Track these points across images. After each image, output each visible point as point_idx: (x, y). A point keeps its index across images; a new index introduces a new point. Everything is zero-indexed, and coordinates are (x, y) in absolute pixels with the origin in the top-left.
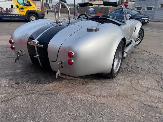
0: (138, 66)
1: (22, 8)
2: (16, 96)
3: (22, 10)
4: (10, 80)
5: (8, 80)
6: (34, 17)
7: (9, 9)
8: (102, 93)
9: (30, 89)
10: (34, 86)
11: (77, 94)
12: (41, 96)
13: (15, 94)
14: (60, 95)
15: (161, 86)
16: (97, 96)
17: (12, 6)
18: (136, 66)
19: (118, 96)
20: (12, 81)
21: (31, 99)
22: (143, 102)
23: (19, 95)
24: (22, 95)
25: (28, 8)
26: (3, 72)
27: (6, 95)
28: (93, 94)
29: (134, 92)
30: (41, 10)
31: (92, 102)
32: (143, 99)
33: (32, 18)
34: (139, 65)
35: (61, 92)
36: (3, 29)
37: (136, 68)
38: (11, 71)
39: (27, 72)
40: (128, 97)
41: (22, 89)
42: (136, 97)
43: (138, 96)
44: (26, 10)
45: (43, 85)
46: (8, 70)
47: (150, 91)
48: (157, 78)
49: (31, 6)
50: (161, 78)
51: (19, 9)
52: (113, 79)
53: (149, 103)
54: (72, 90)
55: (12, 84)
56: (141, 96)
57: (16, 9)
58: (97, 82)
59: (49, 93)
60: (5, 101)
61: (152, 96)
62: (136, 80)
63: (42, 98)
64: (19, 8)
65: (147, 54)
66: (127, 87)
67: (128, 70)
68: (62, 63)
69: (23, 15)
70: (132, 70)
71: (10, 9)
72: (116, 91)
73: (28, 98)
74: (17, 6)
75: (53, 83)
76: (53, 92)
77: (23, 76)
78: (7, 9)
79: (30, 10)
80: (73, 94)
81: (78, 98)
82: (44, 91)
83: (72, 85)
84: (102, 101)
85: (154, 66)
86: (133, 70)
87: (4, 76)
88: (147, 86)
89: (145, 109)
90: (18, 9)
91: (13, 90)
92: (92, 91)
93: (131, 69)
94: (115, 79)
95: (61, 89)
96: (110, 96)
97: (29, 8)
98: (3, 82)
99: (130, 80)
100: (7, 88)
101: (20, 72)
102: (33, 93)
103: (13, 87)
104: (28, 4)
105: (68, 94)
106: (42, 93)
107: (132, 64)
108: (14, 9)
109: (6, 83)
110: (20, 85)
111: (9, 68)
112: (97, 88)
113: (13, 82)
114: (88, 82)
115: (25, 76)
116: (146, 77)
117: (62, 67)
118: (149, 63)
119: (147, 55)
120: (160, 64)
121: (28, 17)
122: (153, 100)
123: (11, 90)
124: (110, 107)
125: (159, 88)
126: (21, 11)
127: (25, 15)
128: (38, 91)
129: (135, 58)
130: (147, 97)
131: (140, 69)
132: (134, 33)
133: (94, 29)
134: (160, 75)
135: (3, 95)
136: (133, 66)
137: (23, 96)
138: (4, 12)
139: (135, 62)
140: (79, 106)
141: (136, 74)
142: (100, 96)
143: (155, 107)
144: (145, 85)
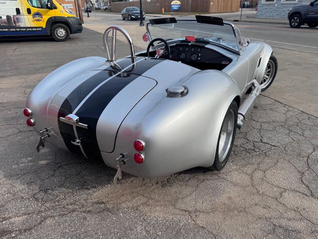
0: (265, 140)
1: (38, 14)
2: (45, 219)
3: (38, 18)
4: (30, 184)
5: (27, 183)
6: (62, 30)
7: (12, 17)
8: (199, 206)
9: (68, 201)
10: (76, 195)
11: (155, 209)
12: (88, 216)
13: (43, 214)
14: (123, 213)
15: (307, 183)
16: (190, 212)
17: (18, 11)
18: (261, 140)
19: (229, 210)
20: (33, 187)
21: (71, 223)
22: (272, 220)
23: (49, 217)
24: (54, 216)
25: (49, 12)
26: (16, 166)
27: (26, 216)
28: (183, 206)
29: (257, 199)
30: (75, 16)
31: (181, 225)
32: (273, 214)
33: (58, 32)
34: (266, 137)
35: (124, 205)
36: (5, 61)
37: (262, 144)
38: (31, 164)
39: (59, 165)
40: (247, 210)
41: (55, 202)
42: (260, 211)
43: (264, 208)
44: (46, 18)
45: (91, 191)
46: (25, 162)
47: (286, 195)
48: (301, 164)
49: (55, 8)
50: (308, 165)
51: (32, 17)
52: (219, 172)
53: (284, 223)
54: (143, 200)
55: (35, 192)
56: (269, 207)
57: (26, 17)
58: (190, 179)
59: (102, 209)
60: (25, 231)
61: (290, 206)
62: (261, 172)
63: (92, 220)
64: (32, 14)
65: (283, 109)
66: (244, 187)
67: (246, 149)
68: (123, 156)
69: (42, 27)
70: (254, 150)
71: (15, 17)
72: (223, 198)
73: (66, 221)
74: (29, 11)
75: (109, 185)
76: (109, 206)
77: (52, 173)
78: (8, 17)
79: (54, 17)
80: (147, 209)
81: (155, 216)
82: (93, 203)
83: (144, 187)
84: (199, 222)
85: (296, 137)
86: (256, 150)
87: (18, 175)
88: (280, 186)
89: (275, 234)
90: (30, 17)
91: (38, 205)
92: (180, 201)
93: (253, 148)
94: (223, 170)
95: (123, 199)
96: (214, 210)
97: (52, 13)
98: (18, 189)
99: (249, 172)
100: (27, 202)
101: (47, 164)
102: (74, 211)
103: (37, 199)
104: (49, 5)
105: (137, 209)
106: (90, 208)
107: (254, 136)
108: (22, 17)
109: (23, 190)
110: (50, 194)
111: (27, 157)
112: (189, 194)
113: (35, 188)
114: (173, 180)
115: (57, 173)
116: (279, 164)
117: (124, 163)
118: (287, 132)
119: (283, 112)
120: (307, 133)
121: (51, 30)
122: (291, 214)
123: (34, 206)
124: (214, 233)
125: (303, 189)
126: (37, 20)
127: (44, 27)
128: (83, 206)
129: (260, 120)
130: (281, 208)
131: (269, 146)
132: (257, 69)
133: (180, 91)
134: (305, 159)
135: (20, 216)
136: (256, 140)
137: (56, 218)
138: (4, 24)
139: (260, 131)
140: (158, 235)
141: (262, 157)
142: (196, 211)
143: (293, 231)
144: (277, 183)
